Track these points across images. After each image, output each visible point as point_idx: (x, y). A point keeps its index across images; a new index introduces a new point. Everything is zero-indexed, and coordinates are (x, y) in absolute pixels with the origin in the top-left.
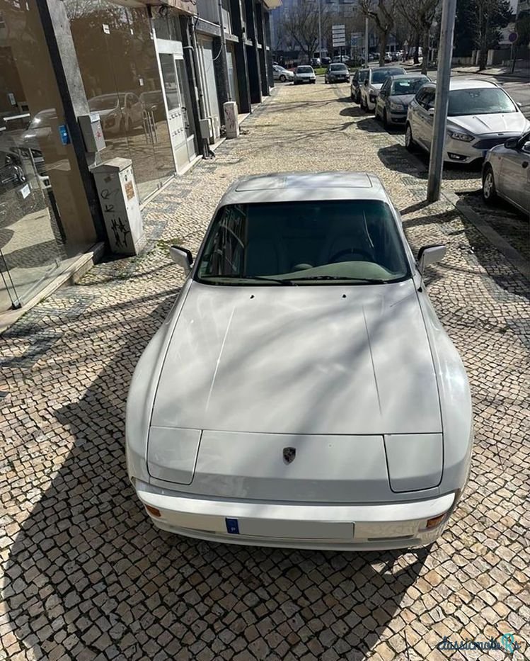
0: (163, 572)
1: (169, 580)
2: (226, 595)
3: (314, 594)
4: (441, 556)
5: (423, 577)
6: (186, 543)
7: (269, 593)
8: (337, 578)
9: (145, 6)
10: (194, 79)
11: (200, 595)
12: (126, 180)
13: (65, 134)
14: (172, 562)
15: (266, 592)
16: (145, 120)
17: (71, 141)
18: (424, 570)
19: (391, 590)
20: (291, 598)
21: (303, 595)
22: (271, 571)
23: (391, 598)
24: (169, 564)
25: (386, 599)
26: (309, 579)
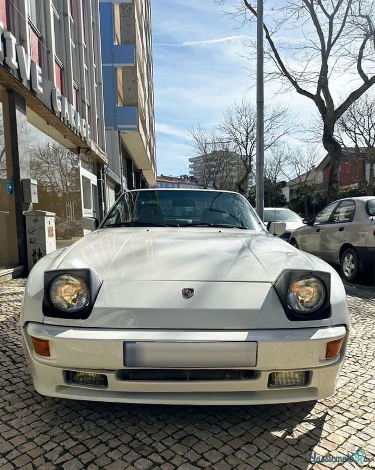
0: (41, 447)
1: (46, 453)
2: (113, 461)
3: (214, 457)
4: (337, 422)
5: (325, 438)
6: (71, 422)
7: (163, 458)
8: (237, 443)
9: (76, 147)
10: (103, 198)
11: (82, 463)
12: (49, 224)
13: (10, 187)
14: (52, 438)
15: (160, 457)
16: (68, 206)
17: (14, 193)
18: (324, 434)
19: (296, 449)
20: (189, 461)
21: (203, 458)
22: (164, 440)
23: (298, 456)
24: (49, 439)
25: (294, 457)
26: (207, 444)
